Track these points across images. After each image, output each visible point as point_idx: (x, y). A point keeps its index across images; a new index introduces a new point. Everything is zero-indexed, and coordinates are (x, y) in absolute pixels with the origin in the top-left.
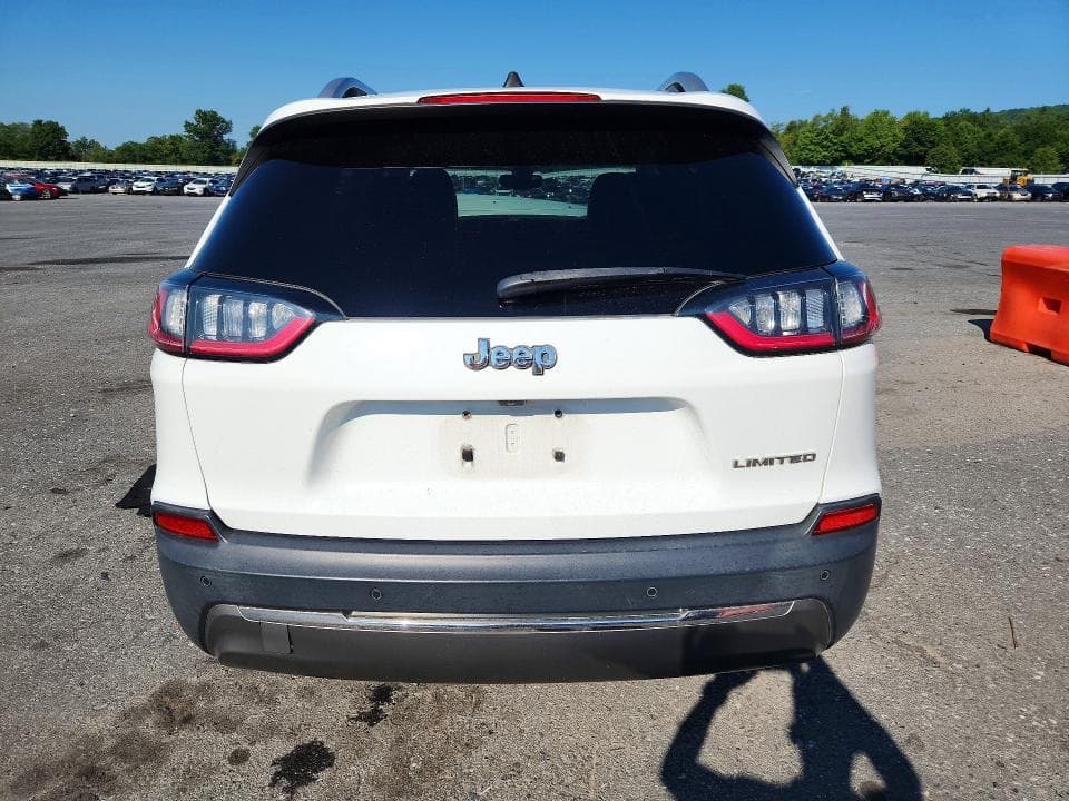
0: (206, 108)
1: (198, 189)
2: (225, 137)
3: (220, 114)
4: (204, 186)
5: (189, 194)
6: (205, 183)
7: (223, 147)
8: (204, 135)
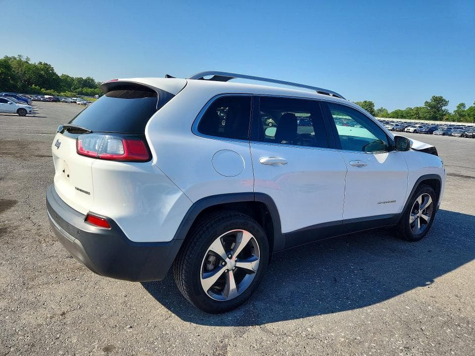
0: (438, 95)
1: (412, 129)
2: (443, 108)
3: (444, 98)
4: (415, 129)
5: (407, 132)
6: (416, 127)
7: (440, 112)
8: (432, 107)
